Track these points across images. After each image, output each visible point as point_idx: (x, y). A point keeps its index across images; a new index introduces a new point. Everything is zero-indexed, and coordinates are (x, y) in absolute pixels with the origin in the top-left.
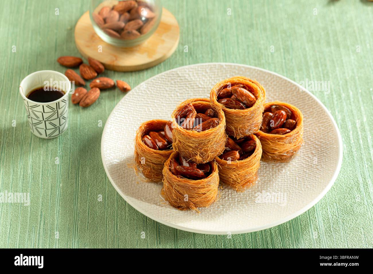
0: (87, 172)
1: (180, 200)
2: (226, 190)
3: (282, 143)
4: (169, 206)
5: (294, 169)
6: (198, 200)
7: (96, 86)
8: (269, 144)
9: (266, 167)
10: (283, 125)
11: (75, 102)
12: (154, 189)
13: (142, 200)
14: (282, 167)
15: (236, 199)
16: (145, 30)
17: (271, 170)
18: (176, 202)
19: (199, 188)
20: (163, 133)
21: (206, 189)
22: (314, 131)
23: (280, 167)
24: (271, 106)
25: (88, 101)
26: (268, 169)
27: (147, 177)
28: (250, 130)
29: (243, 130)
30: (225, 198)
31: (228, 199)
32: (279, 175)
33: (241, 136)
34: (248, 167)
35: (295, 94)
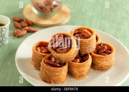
0: (9, 62)
1: (46, 77)
2: (71, 78)
3: (102, 60)
4: (41, 80)
5: (107, 75)
6: (55, 78)
7: (26, 30)
8: (96, 60)
9: (94, 72)
10: (105, 52)
11: (14, 35)
12: (37, 72)
13: (29, 75)
14: (101, 73)
15: (75, 83)
16: (53, 10)
17: (96, 73)
18: (44, 78)
19: (56, 72)
20: (47, 48)
21: (60, 73)
22: (121, 60)
23: (100, 73)
24: (101, 44)
25: (20, 34)
26: (94, 73)
27: (35, 67)
28: (89, 51)
29: (85, 50)
30: (70, 81)
31: (71, 82)
32: (99, 76)
33: (84, 53)
34: (83, 67)
35: (115, 44)
